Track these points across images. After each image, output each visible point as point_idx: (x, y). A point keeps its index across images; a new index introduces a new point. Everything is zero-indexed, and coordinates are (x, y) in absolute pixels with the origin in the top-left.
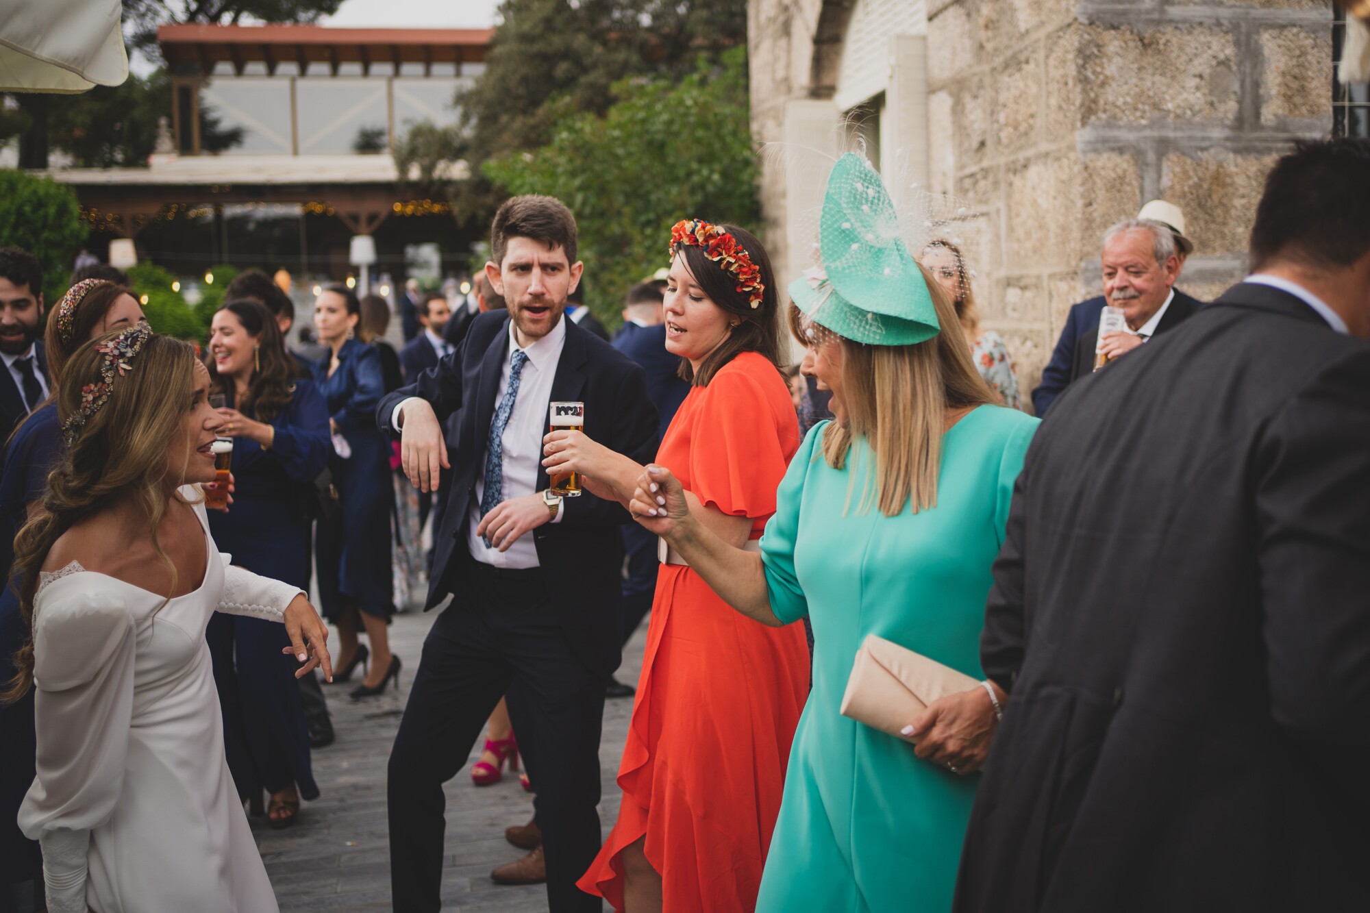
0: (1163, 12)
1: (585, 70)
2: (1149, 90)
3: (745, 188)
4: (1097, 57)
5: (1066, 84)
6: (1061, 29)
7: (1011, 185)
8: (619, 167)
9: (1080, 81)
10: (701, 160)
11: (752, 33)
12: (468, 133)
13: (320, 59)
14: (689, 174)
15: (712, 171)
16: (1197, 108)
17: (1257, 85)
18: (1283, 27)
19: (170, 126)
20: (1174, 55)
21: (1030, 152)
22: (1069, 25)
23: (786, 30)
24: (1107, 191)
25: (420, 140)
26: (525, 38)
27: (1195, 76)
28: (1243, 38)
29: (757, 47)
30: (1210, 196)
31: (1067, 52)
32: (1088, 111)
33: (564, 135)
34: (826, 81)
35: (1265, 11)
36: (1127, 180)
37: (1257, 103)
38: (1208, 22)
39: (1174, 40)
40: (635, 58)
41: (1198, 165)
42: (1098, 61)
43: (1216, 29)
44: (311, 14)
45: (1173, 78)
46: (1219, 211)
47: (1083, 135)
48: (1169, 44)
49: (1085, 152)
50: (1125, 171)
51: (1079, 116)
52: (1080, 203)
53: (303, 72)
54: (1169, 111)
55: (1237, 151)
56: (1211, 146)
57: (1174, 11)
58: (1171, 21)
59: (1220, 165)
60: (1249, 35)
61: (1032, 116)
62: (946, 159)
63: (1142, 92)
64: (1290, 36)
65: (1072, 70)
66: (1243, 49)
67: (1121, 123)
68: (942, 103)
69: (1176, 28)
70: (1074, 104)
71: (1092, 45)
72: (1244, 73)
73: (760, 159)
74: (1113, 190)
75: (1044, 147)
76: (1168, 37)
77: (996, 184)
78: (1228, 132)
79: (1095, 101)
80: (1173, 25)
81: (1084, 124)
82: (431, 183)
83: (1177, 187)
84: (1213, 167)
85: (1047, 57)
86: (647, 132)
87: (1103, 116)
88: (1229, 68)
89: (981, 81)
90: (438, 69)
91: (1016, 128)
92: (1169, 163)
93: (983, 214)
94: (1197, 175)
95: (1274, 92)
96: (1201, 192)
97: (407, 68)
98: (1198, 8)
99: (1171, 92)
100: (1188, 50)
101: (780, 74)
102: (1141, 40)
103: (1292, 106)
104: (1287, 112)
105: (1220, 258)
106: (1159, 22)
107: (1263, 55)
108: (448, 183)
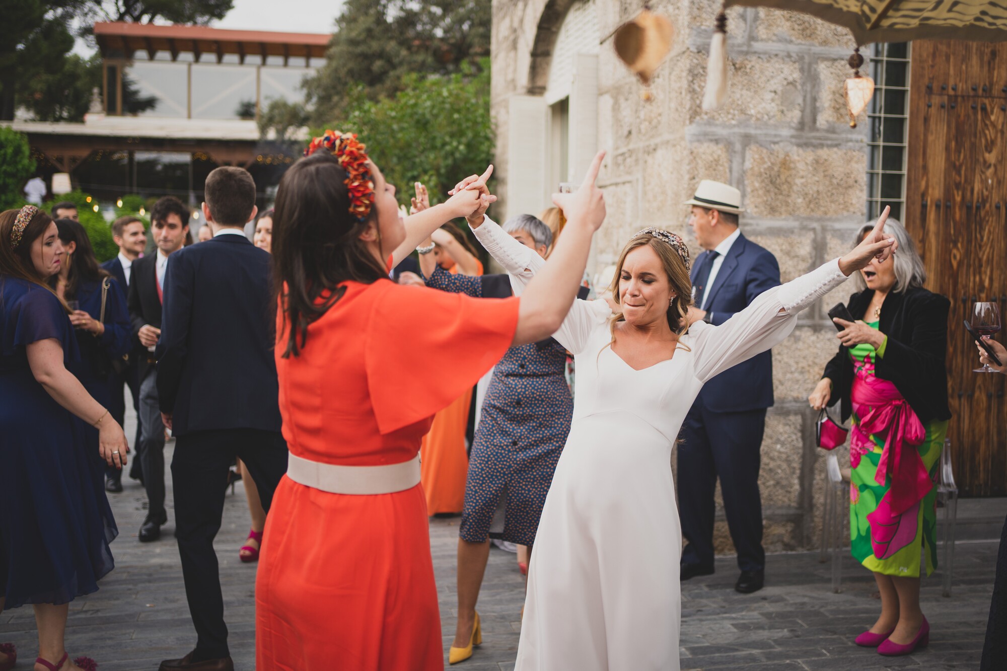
0: (749, 46)
1: (394, 67)
2: (738, 100)
3: (483, 156)
4: (702, 75)
5: (681, 93)
6: (679, 55)
7: (646, 162)
8: (394, 137)
9: (690, 92)
10: (452, 135)
11: (494, 47)
12: (310, 107)
13: (209, 51)
14: (444, 144)
15: (459, 143)
16: (772, 114)
17: (814, 100)
18: (834, 60)
19: (101, 94)
20: (756, 76)
21: (657, 140)
22: (684, 53)
23: (514, 46)
24: (706, 169)
25: (276, 112)
26: (353, 42)
27: (771, 92)
28: (806, 67)
29: (496, 57)
30: (779, 176)
31: (682, 71)
32: (695, 112)
33: (357, 113)
34: (540, 83)
35: (823, 48)
36: (721, 163)
37: (814, 112)
38: (782, 54)
39: (757, 66)
40: (430, 60)
41: (771, 154)
42: (702, 78)
43: (787, 59)
44: (206, 18)
45: (756, 92)
46: (785, 187)
47: (691, 130)
48: (754, 68)
49: (691, 142)
50: (719, 156)
51: (688, 117)
52: (687, 177)
53: (197, 59)
54: (752, 116)
55: (799, 145)
56: (781, 141)
57: (757, 46)
58: (755, 53)
59: (787, 155)
60: (810, 64)
61: (660, 115)
62: (608, 143)
63: (734, 101)
64: (839, 66)
65: (685, 84)
66: (806, 74)
67: (717, 122)
68: (607, 102)
69: (759, 57)
70: (685, 108)
71: (699, 67)
72: (806, 91)
73: (495, 135)
74: (711, 169)
75: (666, 136)
76: (753, 63)
77: (637, 161)
78: (793, 132)
79: (699, 106)
80: (757, 55)
81: (691, 122)
82: (283, 142)
83: (756, 169)
84: (782, 156)
85: (670, 74)
86: (416, 113)
87: (705, 117)
88: (795, 87)
89: (630, 88)
90: (293, 61)
91: (650, 123)
92: (751, 152)
93: (629, 182)
94: (770, 161)
95: (827, 105)
96: (773, 173)
97: (271, 60)
98: (775, 44)
99: (753, 102)
100: (767, 73)
101: (510, 77)
102: (734, 65)
103: (839, 115)
104: (835, 120)
105: (785, 219)
106: (747, 53)
107: (820, 79)
108: (295, 142)
